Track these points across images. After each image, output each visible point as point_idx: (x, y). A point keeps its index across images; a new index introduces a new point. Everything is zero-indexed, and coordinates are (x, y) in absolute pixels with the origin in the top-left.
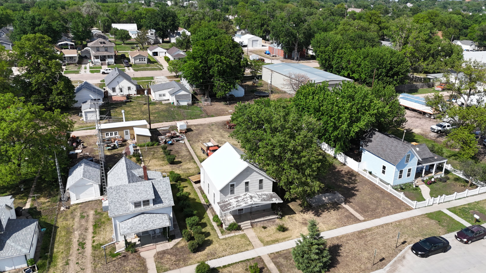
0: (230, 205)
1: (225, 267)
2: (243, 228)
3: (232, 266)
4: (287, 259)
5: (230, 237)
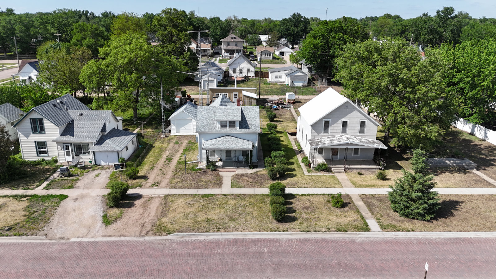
0: (322, 142)
1: (303, 195)
2: (334, 171)
3: (311, 196)
4: (381, 201)
5: (317, 176)
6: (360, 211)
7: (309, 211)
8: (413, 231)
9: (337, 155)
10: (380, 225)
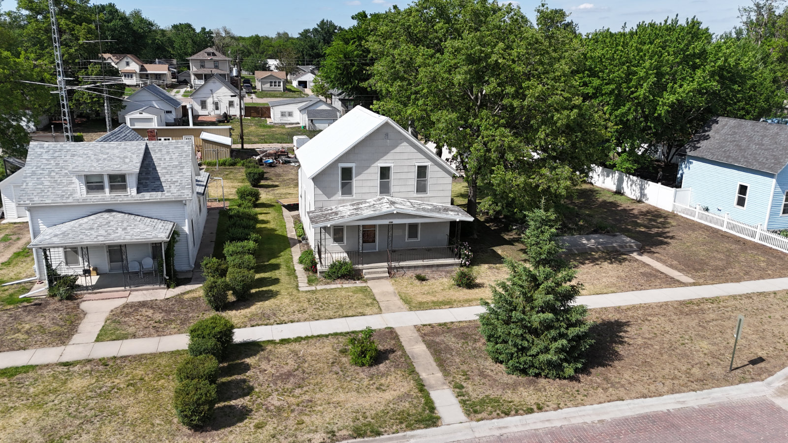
0: (337, 215)
1: (284, 341)
2: (366, 277)
3: (303, 342)
4: (465, 339)
5: (327, 290)
6: (418, 369)
7: (289, 386)
8: (540, 409)
9: (374, 241)
10: (463, 403)
